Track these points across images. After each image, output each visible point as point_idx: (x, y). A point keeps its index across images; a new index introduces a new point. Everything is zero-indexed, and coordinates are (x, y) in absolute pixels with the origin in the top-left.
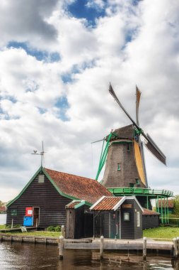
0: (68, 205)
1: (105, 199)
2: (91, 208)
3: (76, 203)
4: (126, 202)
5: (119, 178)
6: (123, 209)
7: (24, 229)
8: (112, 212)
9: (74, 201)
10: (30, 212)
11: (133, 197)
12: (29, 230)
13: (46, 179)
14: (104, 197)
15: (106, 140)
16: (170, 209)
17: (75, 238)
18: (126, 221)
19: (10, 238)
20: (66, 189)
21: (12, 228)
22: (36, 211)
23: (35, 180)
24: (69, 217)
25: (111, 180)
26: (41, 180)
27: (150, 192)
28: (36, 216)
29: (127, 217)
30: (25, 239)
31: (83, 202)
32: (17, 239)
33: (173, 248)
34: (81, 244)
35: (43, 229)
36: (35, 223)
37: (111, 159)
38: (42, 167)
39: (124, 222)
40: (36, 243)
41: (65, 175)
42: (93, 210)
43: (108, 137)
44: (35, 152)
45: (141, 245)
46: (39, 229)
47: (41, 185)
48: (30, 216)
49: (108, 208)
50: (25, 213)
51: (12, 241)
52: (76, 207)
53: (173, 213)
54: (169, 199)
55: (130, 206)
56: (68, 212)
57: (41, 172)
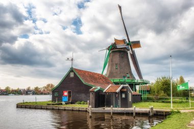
0: (91, 90)
1: (111, 86)
2: (104, 91)
4: (123, 88)
5: (116, 73)
6: (122, 92)
7: (63, 103)
8: (116, 93)
9: (94, 87)
10: (66, 94)
11: (127, 85)
12: (66, 104)
13: (75, 74)
14: (110, 85)
15: (108, 49)
16: (148, 91)
17: (95, 107)
18: (124, 98)
19: (57, 108)
21: (57, 102)
22: (69, 93)
23: (68, 75)
24: (92, 96)
25: (111, 74)
26: (72, 75)
27: (136, 81)
28: (69, 96)
29: (124, 96)
30: (66, 108)
31: (99, 88)
32: (62, 108)
33: (149, 112)
34: (100, 110)
35: (74, 103)
36: (69, 100)
37: (112, 61)
38: (72, 68)
39: (122, 99)
40: (72, 110)
41: (85, 72)
42: (105, 92)
43: (109, 47)
44: (68, 59)
45: (132, 110)
46: (72, 103)
47: (72, 78)
48: (66, 96)
49: (113, 91)
50: (63, 94)
52: (95, 90)
53: (149, 94)
54: (147, 85)
55: (125, 90)
56: (91, 94)
57: (72, 70)
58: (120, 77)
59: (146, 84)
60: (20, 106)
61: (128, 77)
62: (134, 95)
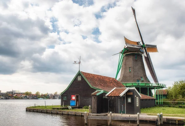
0: (93, 94)
1: (116, 90)
2: (106, 95)
3: (98, 92)
4: (129, 91)
5: (130, 76)
6: (127, 95)
7: (70, 107)
10: (74, 98)
11: (134, 88)
12: (73, 108)
13: (82, 78)
14: (115, 88)
15: (121, 53)
17: (97, 113)
18: (129, 103)
19: (61, 113)
20: (94, 84)
21: (63, 107)
22: (77, 97)
23: (76, 79)
24: (94, 101)
25: (124, 78)
26: (79, 79)
27: (150, 85)
28: (77, 100)
29: (129, 100)
30: (70, 113)
31: (102, 91)
32: (65, 113)
33: (157, 120)
34: (101, 116)
35: (82, 108)
36: (77, 104)
37: (125, 65)
38: (79, 71)
40: (75, 115)
41: (94, 76)
42: (108, 96)
43: (122, 51)
44: (75, 62)
45: (136, 118)
46: (79, 108)
47: (79, 82)
48: (74, 100)
49: (117, 95)
50: (71, 98)
51: (62, 114)
52: (98, 94)
55: (131, 94)
56: (93, 98)
57: (79, 74)
58: (133, 81)
59: (162, 87)
60: (29, 110)
61: (143, 81)
62: (143, 100)
